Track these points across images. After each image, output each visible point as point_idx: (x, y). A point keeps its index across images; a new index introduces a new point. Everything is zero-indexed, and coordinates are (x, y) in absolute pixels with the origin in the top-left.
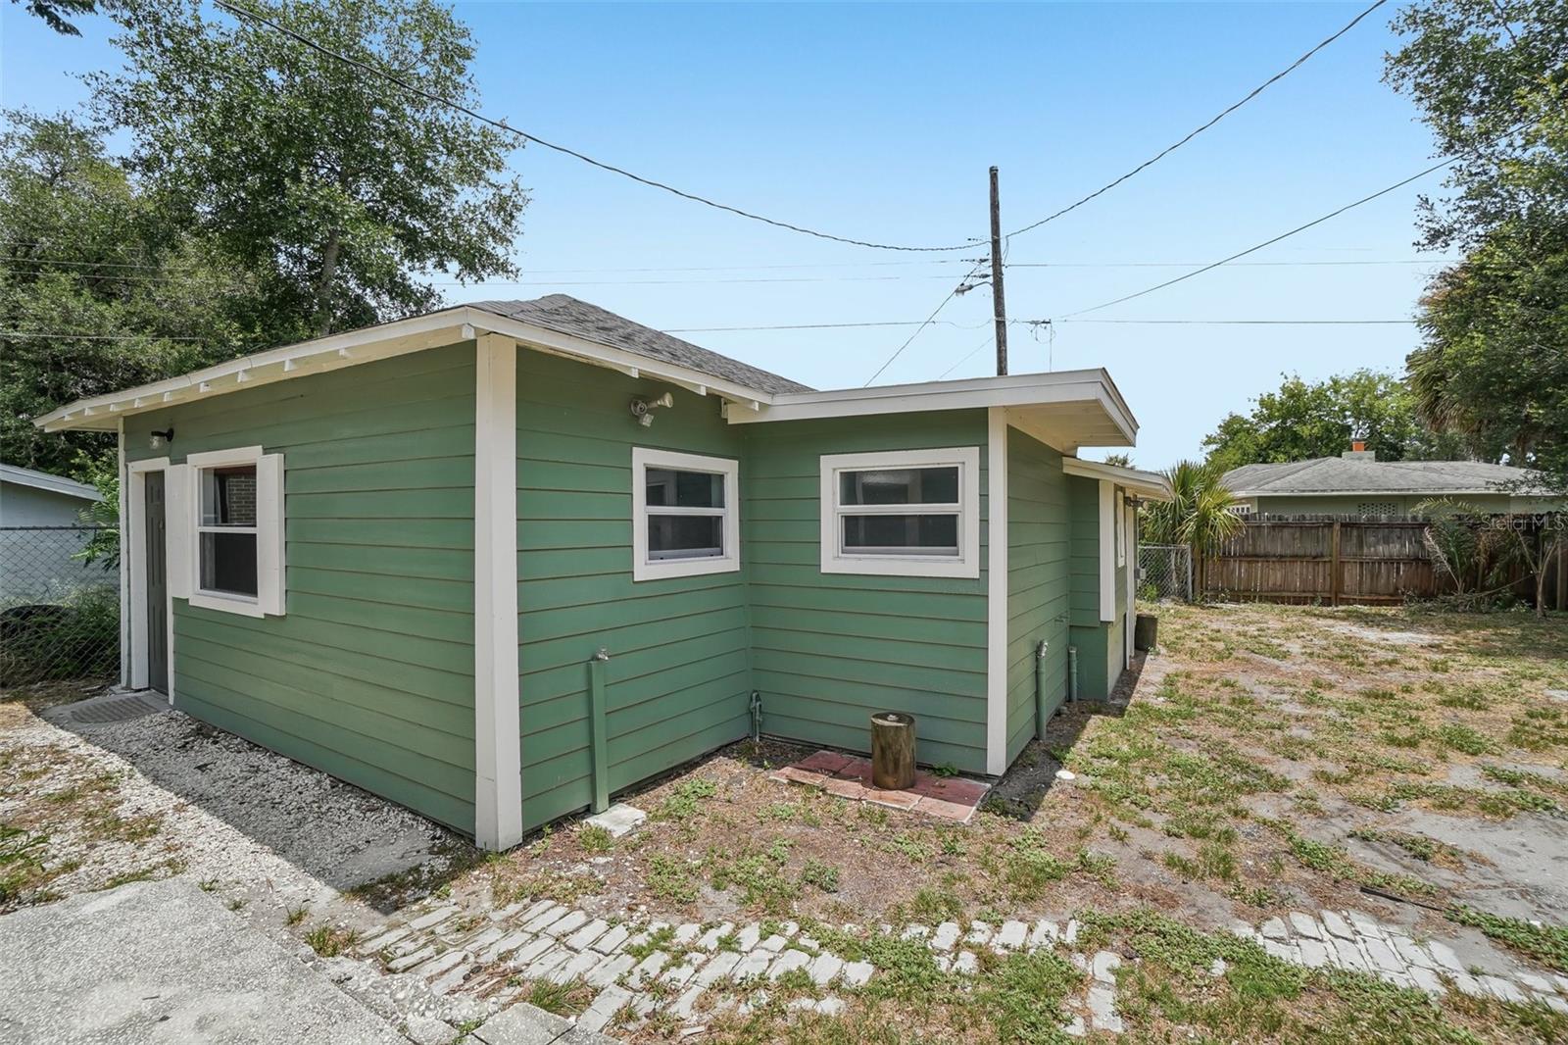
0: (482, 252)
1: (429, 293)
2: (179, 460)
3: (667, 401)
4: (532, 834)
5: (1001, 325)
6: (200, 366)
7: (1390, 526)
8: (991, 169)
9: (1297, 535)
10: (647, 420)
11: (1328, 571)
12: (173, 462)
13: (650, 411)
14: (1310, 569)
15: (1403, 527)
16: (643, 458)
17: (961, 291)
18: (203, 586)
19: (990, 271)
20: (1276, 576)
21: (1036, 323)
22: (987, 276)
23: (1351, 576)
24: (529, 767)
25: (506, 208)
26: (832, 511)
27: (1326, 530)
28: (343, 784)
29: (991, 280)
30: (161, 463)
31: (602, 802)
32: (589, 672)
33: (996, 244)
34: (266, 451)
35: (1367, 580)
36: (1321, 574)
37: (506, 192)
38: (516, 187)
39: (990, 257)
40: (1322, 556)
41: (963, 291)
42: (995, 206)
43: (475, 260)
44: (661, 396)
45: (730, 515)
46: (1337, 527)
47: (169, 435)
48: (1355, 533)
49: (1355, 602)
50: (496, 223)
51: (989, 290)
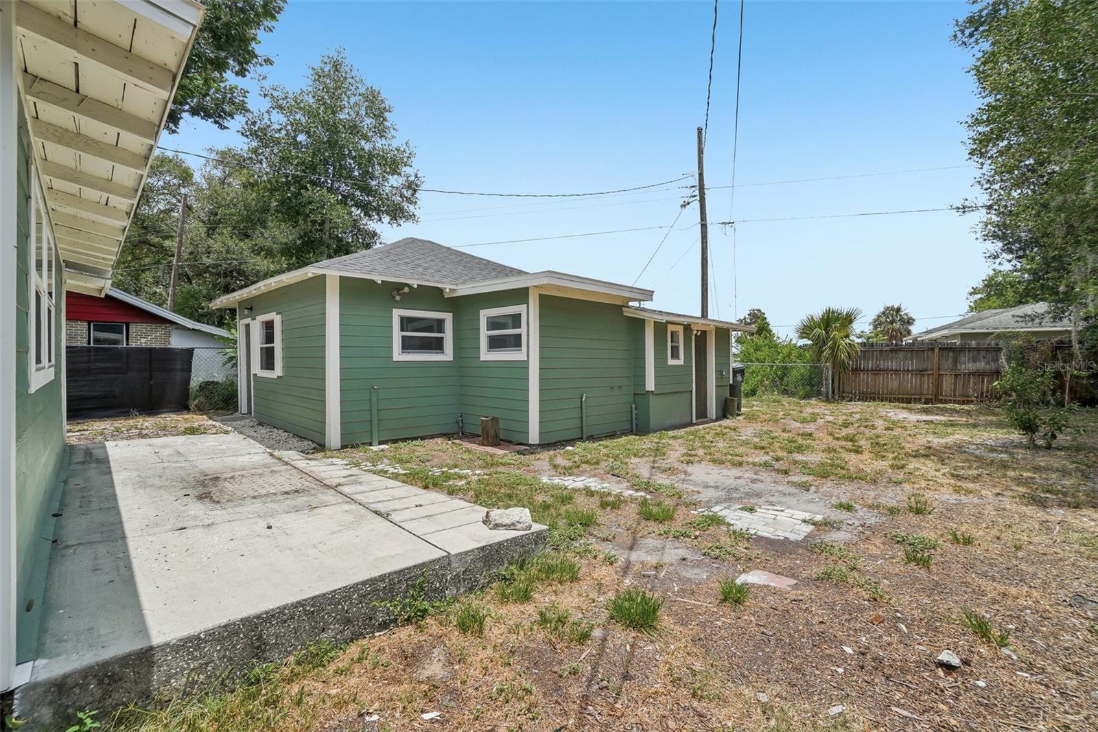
0: (402, 209)
1: (374, 235)
2: (254, 319)
3: (406, 290)
4: (343, 447)
5: (704, 226)
6: (272, 276)
7: (978, 350)
8: (698, 129)
9: (909, 356)
10: (398, 298)
11: (931, 382)
12: (252, 320)
13: (400, 295)
14: (918, 379)
15: (987, 350)
16: (397, 314)
17: (683, 206)
18: (262, 369)
19: (697, 193)
20: (893, 383)
21: (724, 223)
22: (695, 196)
23: (947, 384)
24: (343, 424)
25: (413, 187)
26: (484, 334)
27: (930, 353)
28: (296, 435)
29: (698, 198)
30: (248, 320)
31: (375, 442)
32: (370, 392)
33: (701, 175)
34: (277, 314)
35: (959, 387)
36: (926, 382)
37: (411, 179)
38: (416, 176)
39: (698, 184)
40: (926, 370)
41: (685, 206)
42: (700, 152)
43: (397, 213)
44: (403, 289)
45: (448, 336)
46: (936, 351)
47: (251, 309)
48: (951, 354)
49: (950, 401)
50: (408, 193)
51: (697, 205)
